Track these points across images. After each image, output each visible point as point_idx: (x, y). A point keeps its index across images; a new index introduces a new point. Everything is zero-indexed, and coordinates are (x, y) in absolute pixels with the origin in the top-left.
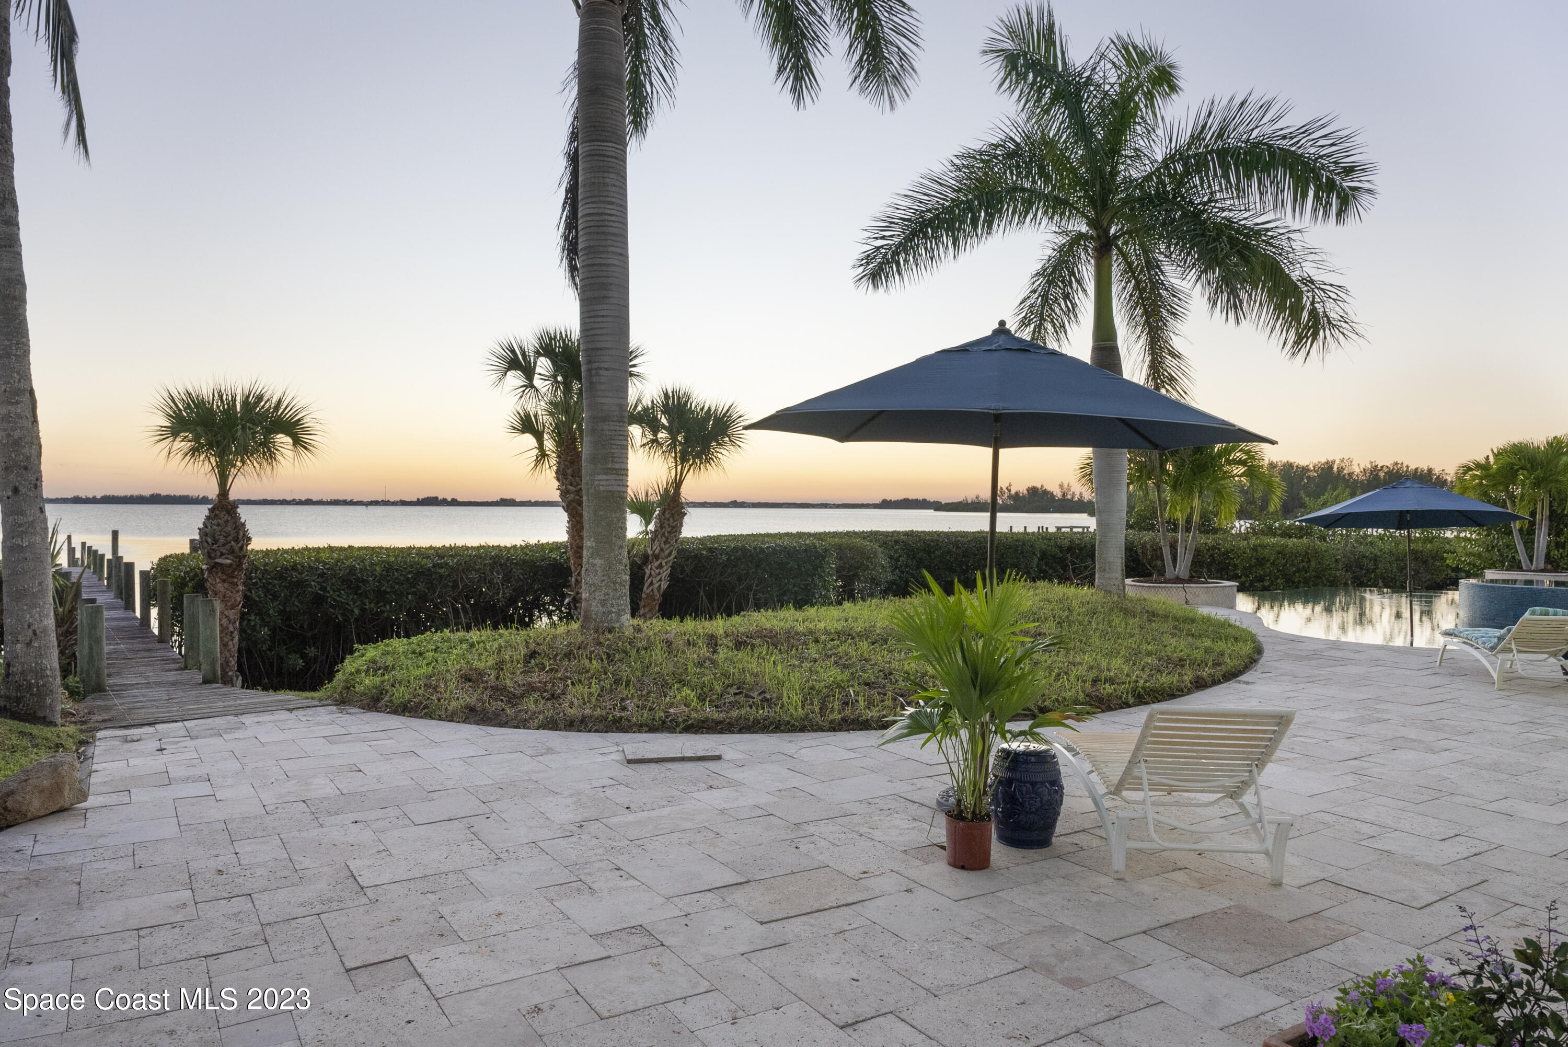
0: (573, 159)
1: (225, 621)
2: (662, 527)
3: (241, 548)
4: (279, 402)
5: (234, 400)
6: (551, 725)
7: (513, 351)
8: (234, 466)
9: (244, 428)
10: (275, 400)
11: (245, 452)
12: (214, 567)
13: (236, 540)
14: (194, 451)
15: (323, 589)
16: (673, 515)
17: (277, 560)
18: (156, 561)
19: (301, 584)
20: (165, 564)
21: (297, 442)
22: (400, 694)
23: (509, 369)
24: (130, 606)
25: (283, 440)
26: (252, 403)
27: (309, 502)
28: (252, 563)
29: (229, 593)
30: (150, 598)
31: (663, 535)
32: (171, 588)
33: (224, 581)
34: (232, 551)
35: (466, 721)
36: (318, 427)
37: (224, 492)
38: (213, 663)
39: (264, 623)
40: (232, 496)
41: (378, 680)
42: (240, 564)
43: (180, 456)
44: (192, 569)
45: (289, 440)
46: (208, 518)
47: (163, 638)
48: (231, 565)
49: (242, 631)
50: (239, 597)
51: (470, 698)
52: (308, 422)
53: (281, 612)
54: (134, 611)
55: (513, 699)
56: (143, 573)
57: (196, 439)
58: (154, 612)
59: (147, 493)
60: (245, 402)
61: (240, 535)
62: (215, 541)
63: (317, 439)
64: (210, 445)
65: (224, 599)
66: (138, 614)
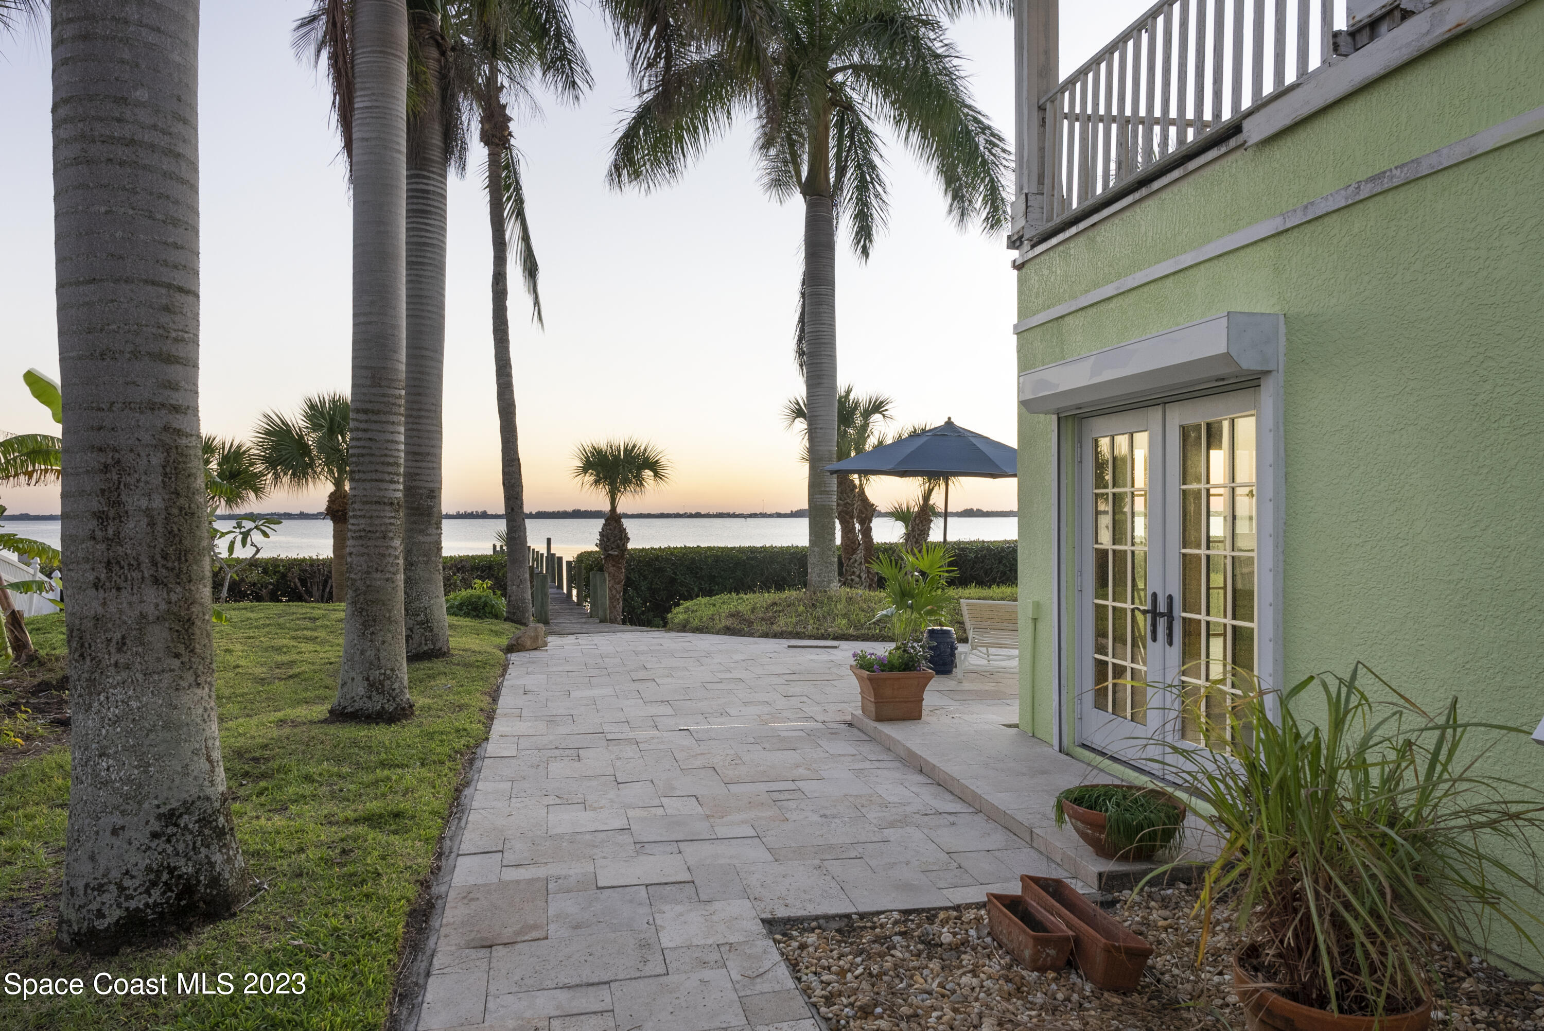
0: (803, 295)
1: (614, 592)
2: (913, 530)
3: (624, 545)
4: (645, 450)
5: (619, 452)
6: (766, 635)
7: (798, 404)
8: (619, 491)
9: (624, 467)
10: (643, 448)
11: (626, 482)
12: (608, 557)
13: (621, 539)
14: (597, 482)
15: (675, 573)
16: (922, 522)
17: (647, 554)
18: (575, 556)
19: (661, 570)
20: (581, 557)
21: (656, 474)
22: (696, 623)
23: (798, 416)
24: (560, 586)
25: (648, 473)
26: (629, 451)
27: (698, 515)
28: (631, 555)
29: (617, 574)
30: (572, 582)
31: (914, 536)
32: (584, 571)
33: (614, 566)
34: (618, 547)
35: (725, 634)
36: (669, 464)
37: (614, 508)
38: (605, 610)
39: (639, 596)
40: (619, 510)
41: (686, 616)
42: (623, 555)
43: (588, 485)
44: (596, 560)
45: (651, 473)
46: (604, 525)
47: (579, 603)
48: (617, 556)
49: (625, 600)
50: (622, 577)
51: (729, 623)
52: (663, 461)
53: (649, 589)
54: (562, 589)
55: (750, 623)
56: (569, 563)
57: (598, 475)
58: (574, 592)
59: (570, 509)
60: (626, 449)
61: (624, 537)
62: (609, 540)
63: (667, 472)
64: (605, 478)
65: (613, 577)
66: (565, 591)
